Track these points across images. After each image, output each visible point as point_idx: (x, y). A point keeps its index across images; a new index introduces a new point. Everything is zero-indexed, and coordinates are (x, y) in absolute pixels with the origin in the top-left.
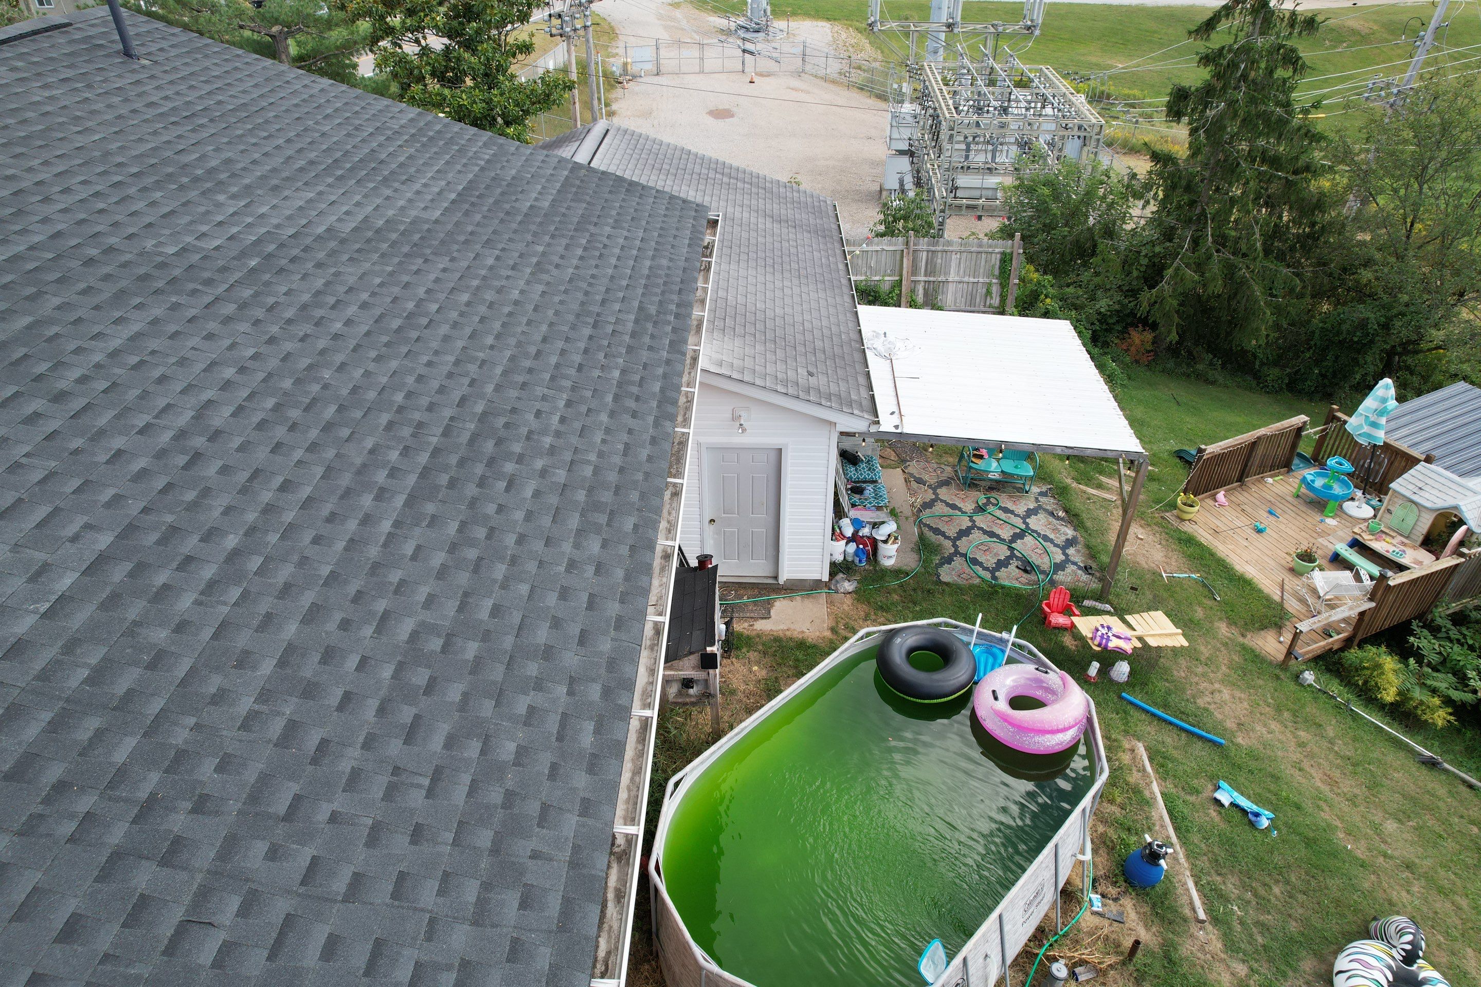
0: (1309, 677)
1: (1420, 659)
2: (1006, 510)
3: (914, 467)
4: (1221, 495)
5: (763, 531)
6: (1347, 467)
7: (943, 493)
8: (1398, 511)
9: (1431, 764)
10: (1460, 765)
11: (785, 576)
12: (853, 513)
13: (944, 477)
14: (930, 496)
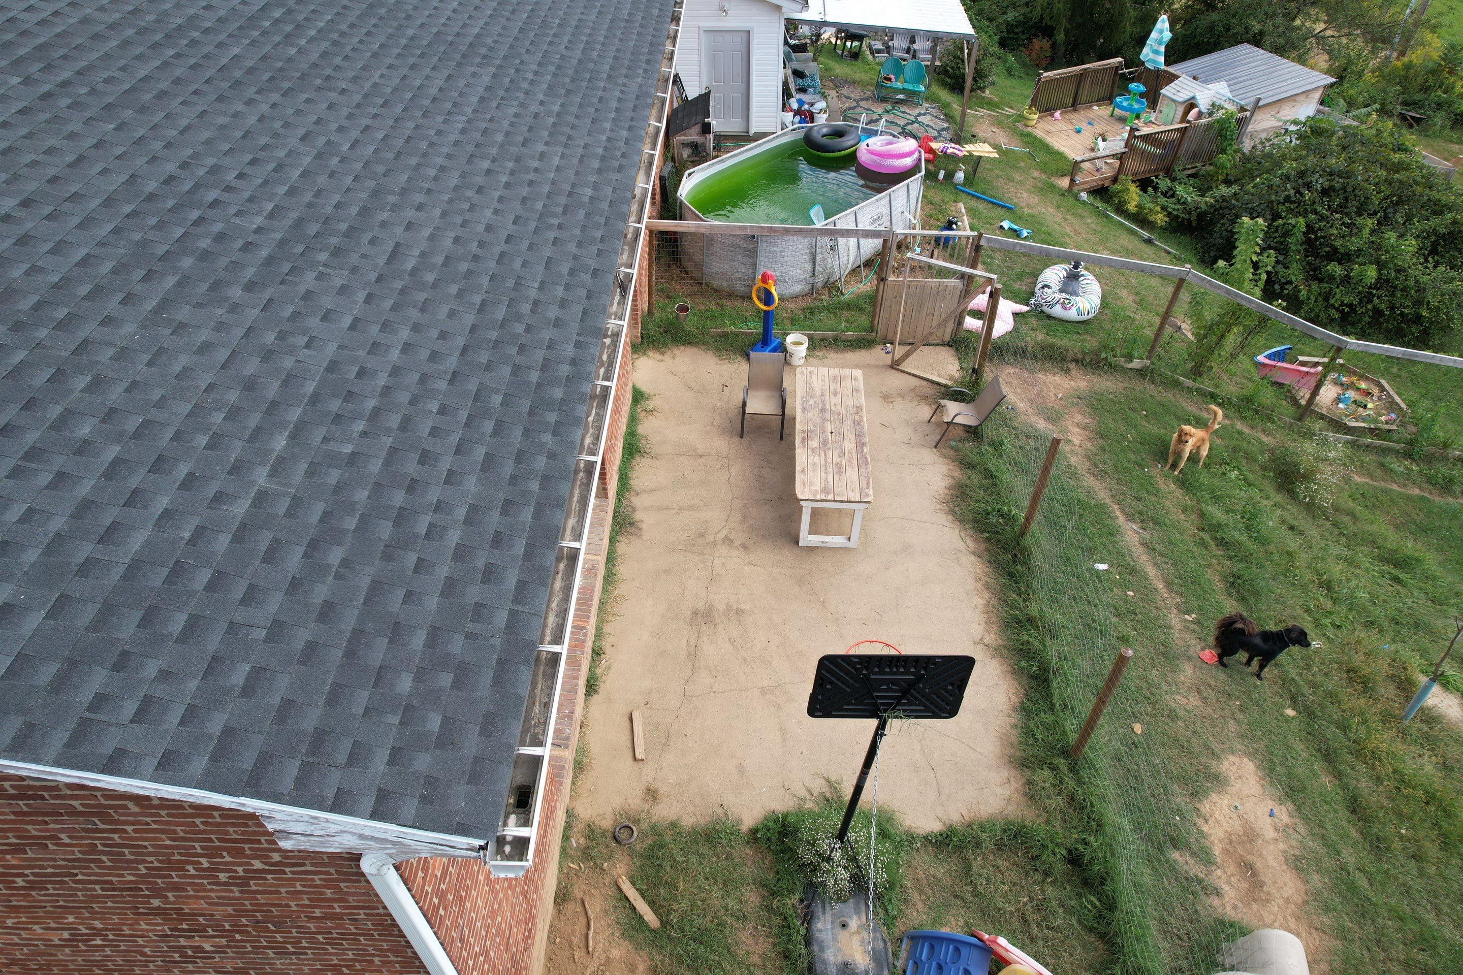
0: (1084, 195)
1: (1156, 189)
2: (904, 113)
3: (845, 90)
4: (1057, 114)
5: (739, 96)
6: (1142, 88)
7: (863, 104)
8: (1165, 109)
9: (1149, 241)
10: (1165, 242)
11: (753, 130)
12: (799, 96)
13: (866, 96)
14: (854, 104)
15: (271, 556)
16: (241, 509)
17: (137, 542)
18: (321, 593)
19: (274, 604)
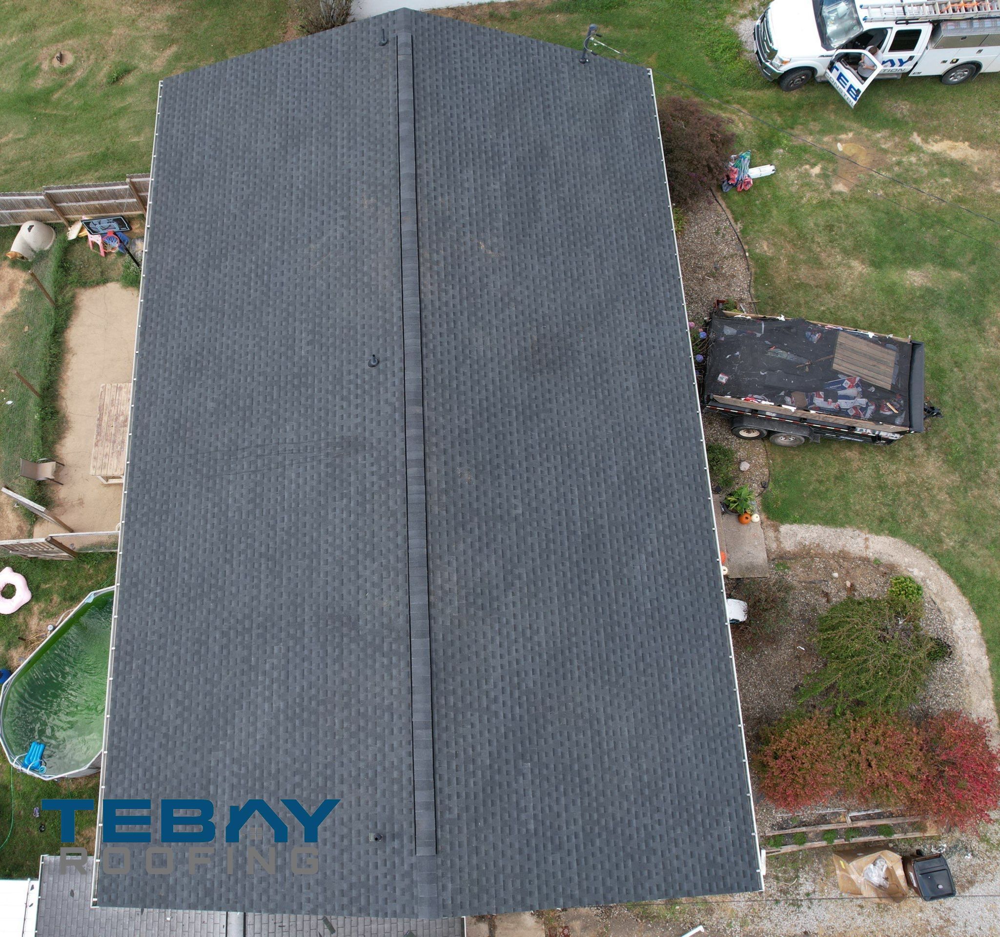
15: (202, 101)
16: (209, 106)
17: (221, 92)
18: (193, 99)
19: (199, 94)
